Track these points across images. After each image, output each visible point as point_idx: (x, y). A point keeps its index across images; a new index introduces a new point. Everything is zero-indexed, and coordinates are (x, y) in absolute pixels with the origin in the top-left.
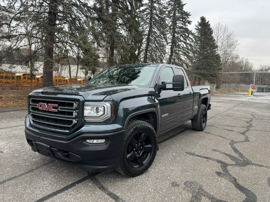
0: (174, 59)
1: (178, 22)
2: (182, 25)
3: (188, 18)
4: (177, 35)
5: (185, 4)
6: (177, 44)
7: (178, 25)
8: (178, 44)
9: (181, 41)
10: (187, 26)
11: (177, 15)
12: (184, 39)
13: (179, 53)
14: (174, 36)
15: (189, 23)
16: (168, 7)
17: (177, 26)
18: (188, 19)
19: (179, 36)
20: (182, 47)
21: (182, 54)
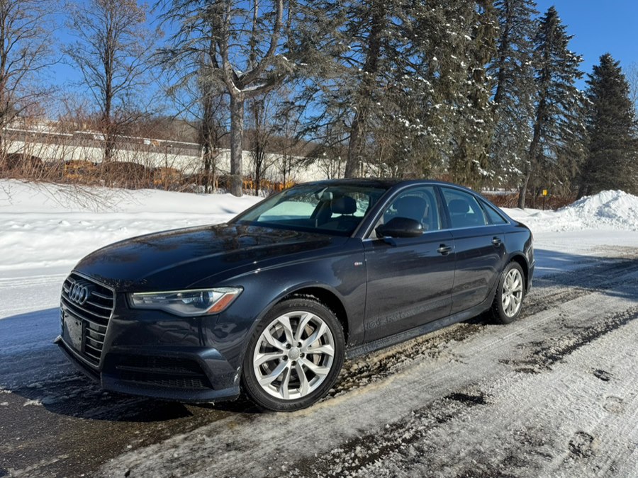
0: (542, 150)
1: (553, 74)
2: (561, 80)
3: (577, 66)
4: (549, 101)
5: (571, 37)
6: (549, 118)
7: (553, 79)
8: (551, 118)
9: (558, 112)
10: (573, 82)
11: (551, 58)
12: (565, 108)
13: (552, 138)
14: (543, 102)
15: (579, 75)
16: (534, 44)
17: (551, 82)
18: (575, 68)
19: (554, 102)
20: (560, 124)
21: (559, 140)
